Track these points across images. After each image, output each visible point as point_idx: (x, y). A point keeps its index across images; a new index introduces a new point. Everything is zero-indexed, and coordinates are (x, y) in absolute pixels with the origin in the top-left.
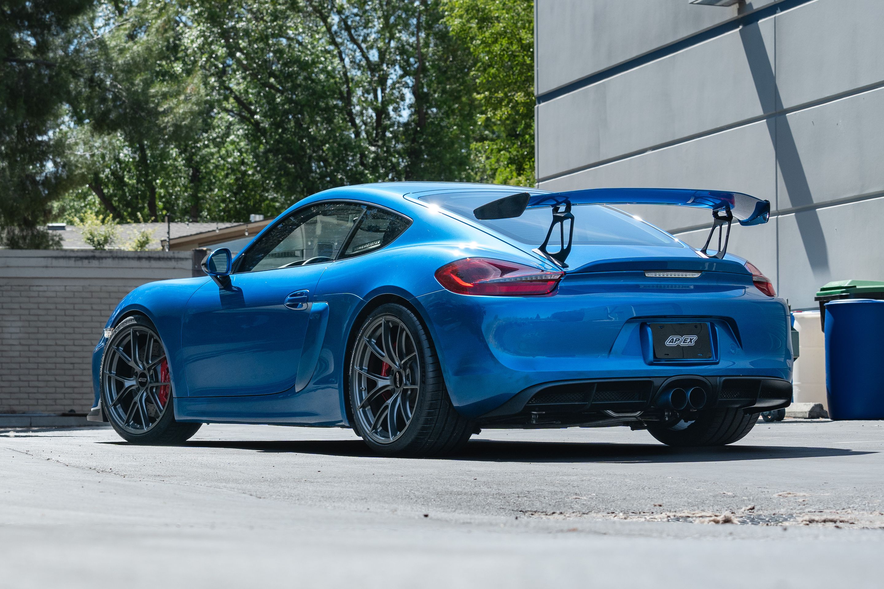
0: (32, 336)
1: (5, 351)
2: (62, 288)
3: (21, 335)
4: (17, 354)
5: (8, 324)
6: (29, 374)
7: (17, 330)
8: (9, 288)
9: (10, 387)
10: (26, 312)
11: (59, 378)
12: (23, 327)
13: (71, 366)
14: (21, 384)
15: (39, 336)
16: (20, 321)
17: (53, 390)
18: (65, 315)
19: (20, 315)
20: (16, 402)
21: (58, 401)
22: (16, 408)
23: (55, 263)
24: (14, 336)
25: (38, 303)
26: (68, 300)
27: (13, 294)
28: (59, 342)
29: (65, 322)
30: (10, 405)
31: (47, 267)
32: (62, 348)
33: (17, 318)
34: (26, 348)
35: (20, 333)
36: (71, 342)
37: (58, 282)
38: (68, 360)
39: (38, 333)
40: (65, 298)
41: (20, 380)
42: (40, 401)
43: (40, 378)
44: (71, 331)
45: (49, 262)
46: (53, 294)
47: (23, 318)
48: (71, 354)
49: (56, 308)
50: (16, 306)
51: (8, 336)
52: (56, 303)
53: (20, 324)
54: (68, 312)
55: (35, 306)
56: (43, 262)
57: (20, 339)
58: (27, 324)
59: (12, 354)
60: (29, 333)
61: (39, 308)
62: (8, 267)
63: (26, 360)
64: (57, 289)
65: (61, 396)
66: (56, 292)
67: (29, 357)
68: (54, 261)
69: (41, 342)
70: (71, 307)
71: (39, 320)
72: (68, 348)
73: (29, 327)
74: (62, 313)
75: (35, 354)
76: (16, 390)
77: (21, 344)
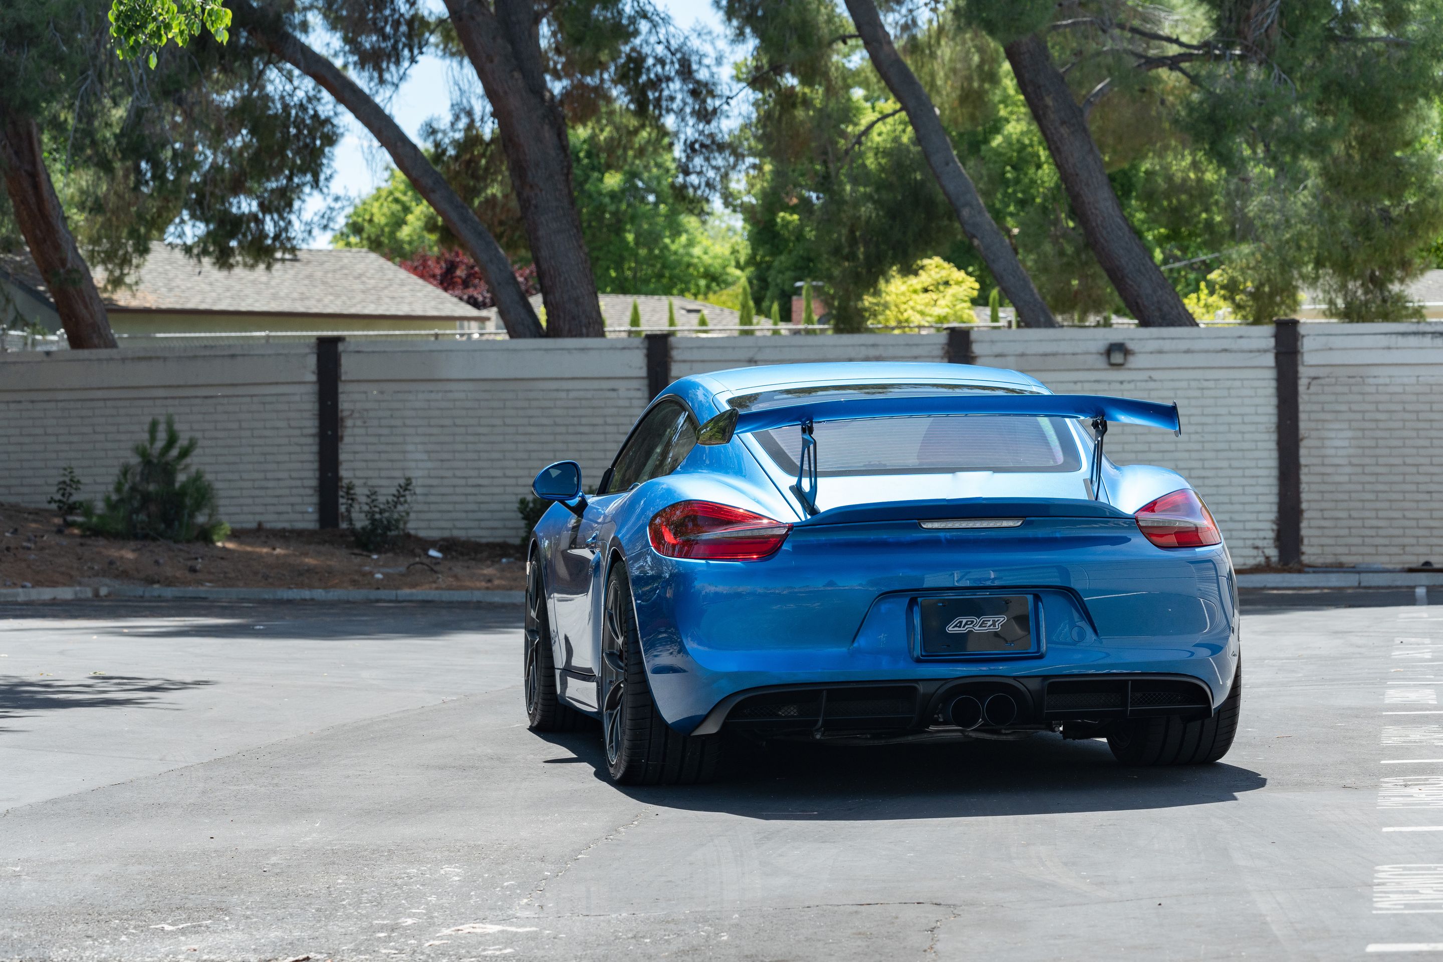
0: (1367, 452)
1: (1328, 474)
2: (1413, 380)
3: (1351, 451)
4: (1346, 478)
5: (1332, 434)
6: (1363, 509)
7: (1346, 443)
8: (1333, 380)
9: (1335, 527)
10: (1359, 416)
11: (1408, 514)
12: (1353, 438)
13: (1427, 497)
14: (1352, 523)
15: (1378, 452)
16: (1350, 429)
17: (1399, 532)
18: (1418, 420)
19: (1350, 421)
20: (1345, 550)
21: (1408, 549)
22: (1345, 559)
23: (1401, 341)
24: (1341, 452)
25: (1377, 403)
26: (1422, 398)
27: (1340, 389)
28: (1409, 460)
29: (1418, 430)
30: (1335, 555)
31: (1389, 348)
32: (1414, 470)
33: (1345, 425)
34: (1359, 470)
35: (1350, 447)
36: (1426, 461)
37: (1406, 371)
38: (1423, 487)
39: (1377, 447)
40: (1418, 394)
41: (1350, 517)
42: (1380, 549)
43: (1381, 514)
44: (1427, 443)
45: (1393, 341)
46: (1399, 389)
47: (1354, 424)
48: (1427, 479)
49: (1404, 410)
50: (1344, 407)
51: (1332, 452)
52: (1403, 402)
53: (1349, 434)
54: (1422, 416)
55: (1372, 407)
56: (1384, 341)
57: (1349, 456)
58: (1360, 434)
59: (1338, 479)
60: (1363, 447)
61: (1378, 411)
62: (1331, 349)
63: (1359, 487)
64: (1406, 380)
65: (1413, 541)
66: (1404, 385)
67: (1363, 483)
68: (1400, 338)
69: (1381, 461)
70: (1427, 407)
71: (1378, 428)
72: (1422, 469)
73: (1364, 438)
74: (1414, 416)
75: (1372, 479)
76: (1345, 532)
77: (1351, 464)
